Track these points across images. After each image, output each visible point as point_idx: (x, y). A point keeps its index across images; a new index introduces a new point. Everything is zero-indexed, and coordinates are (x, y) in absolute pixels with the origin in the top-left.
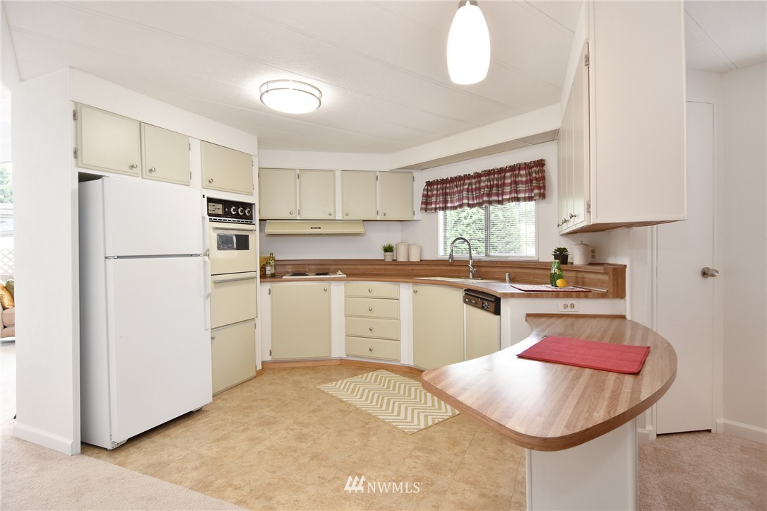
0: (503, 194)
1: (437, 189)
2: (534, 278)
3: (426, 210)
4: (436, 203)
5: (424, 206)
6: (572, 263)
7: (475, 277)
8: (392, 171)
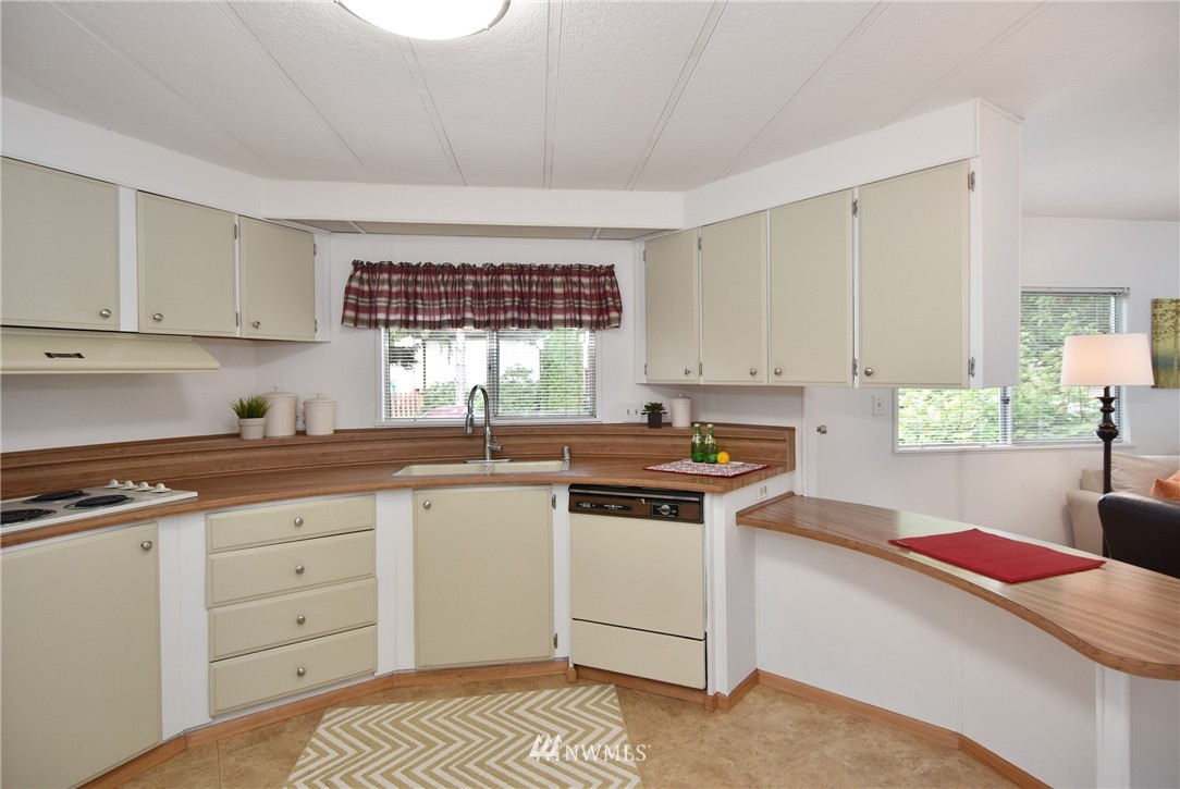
0: (551, 311)
1: (390, 282)
2: (611, 450)
3: (356, 322)
4: (388, 310)
5: (350, 313)
6: (670, 424)
7: (496, 455)
8: (273, 223)
